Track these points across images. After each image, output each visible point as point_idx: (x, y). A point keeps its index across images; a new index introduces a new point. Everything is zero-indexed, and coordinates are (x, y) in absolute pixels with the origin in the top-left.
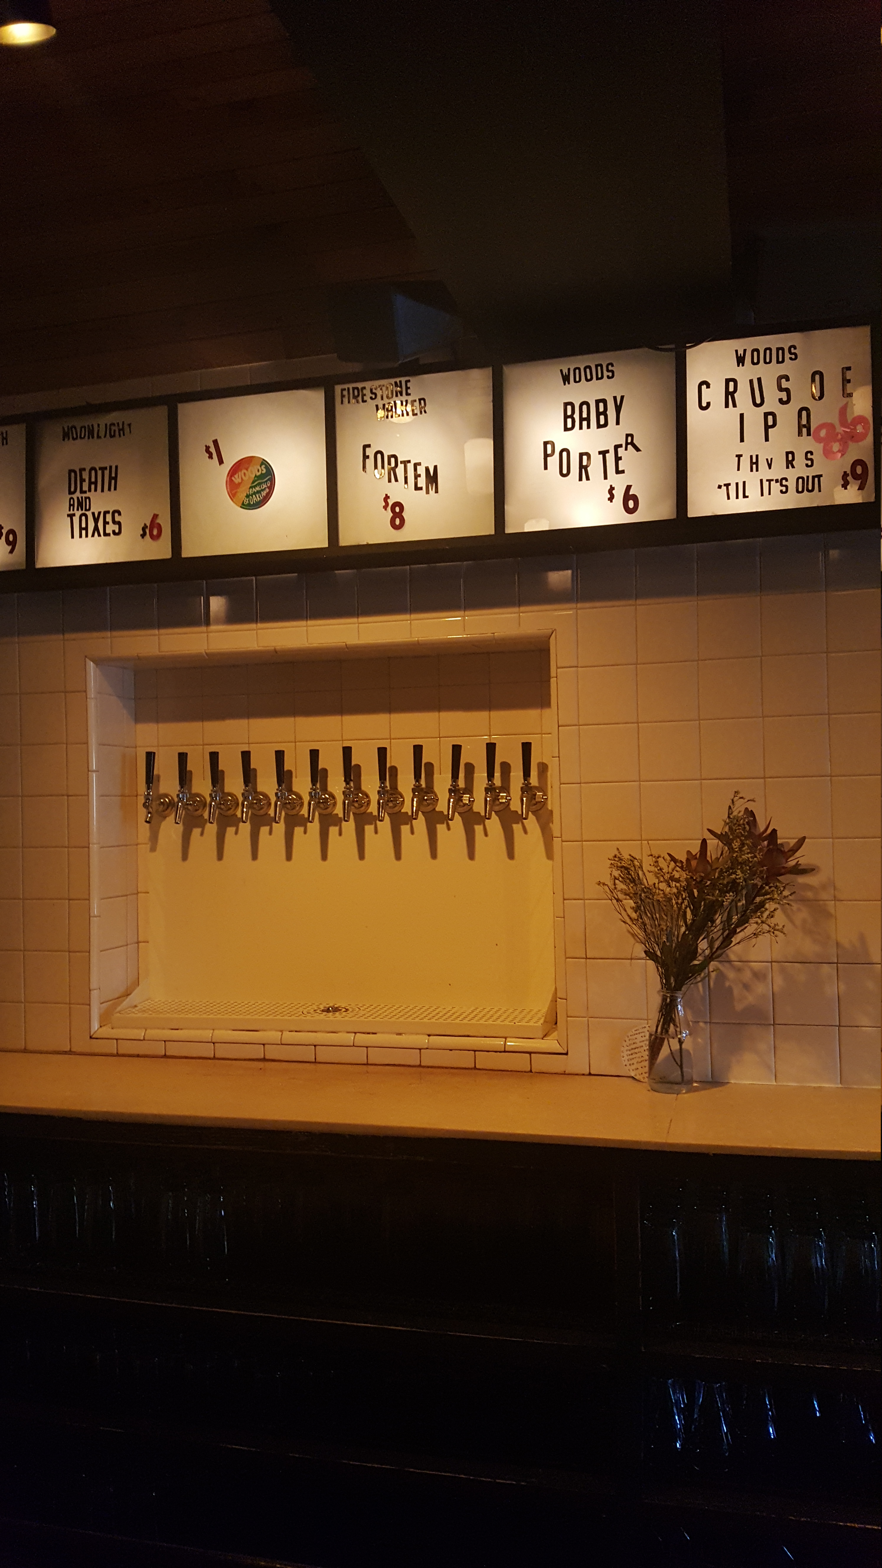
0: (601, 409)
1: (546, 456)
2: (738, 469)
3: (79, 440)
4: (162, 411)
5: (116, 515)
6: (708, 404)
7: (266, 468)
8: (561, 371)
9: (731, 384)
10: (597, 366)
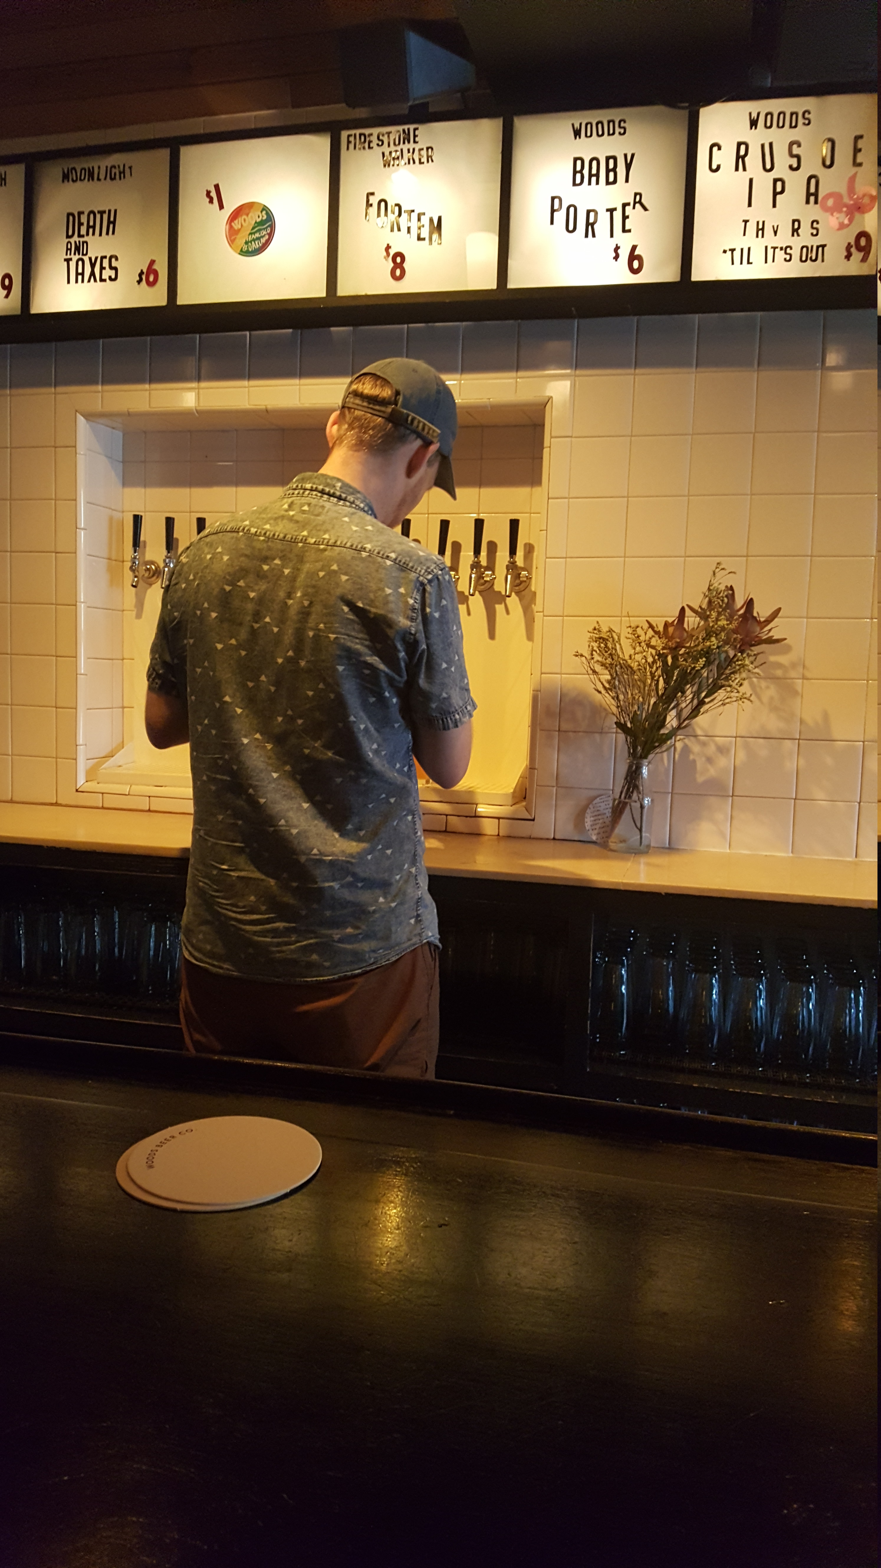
0: (611, 166)
1: (553, 211)
2: (744, 235)
3: (79, 182)
4: (164, 154)
5: (113, 260)
6: (718, 167)
7: (267, 214)
8: (573, 125)
9: (743, 147)
10: (609, 122)
